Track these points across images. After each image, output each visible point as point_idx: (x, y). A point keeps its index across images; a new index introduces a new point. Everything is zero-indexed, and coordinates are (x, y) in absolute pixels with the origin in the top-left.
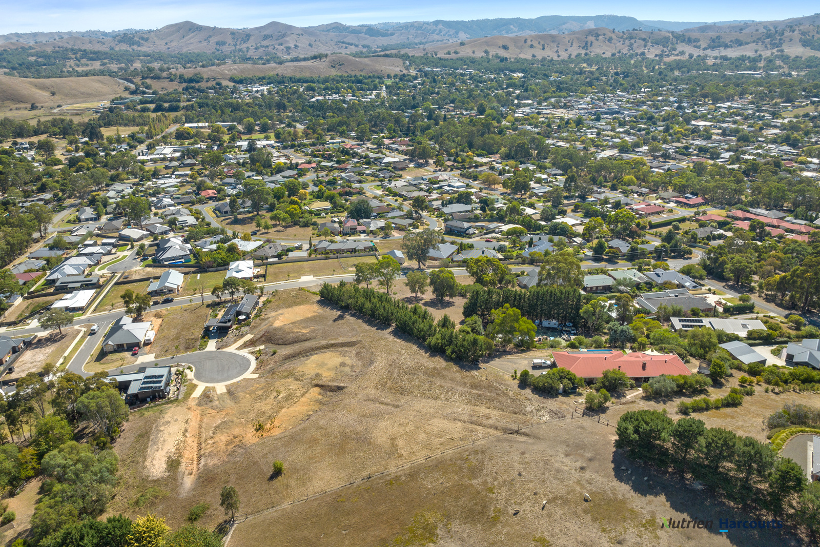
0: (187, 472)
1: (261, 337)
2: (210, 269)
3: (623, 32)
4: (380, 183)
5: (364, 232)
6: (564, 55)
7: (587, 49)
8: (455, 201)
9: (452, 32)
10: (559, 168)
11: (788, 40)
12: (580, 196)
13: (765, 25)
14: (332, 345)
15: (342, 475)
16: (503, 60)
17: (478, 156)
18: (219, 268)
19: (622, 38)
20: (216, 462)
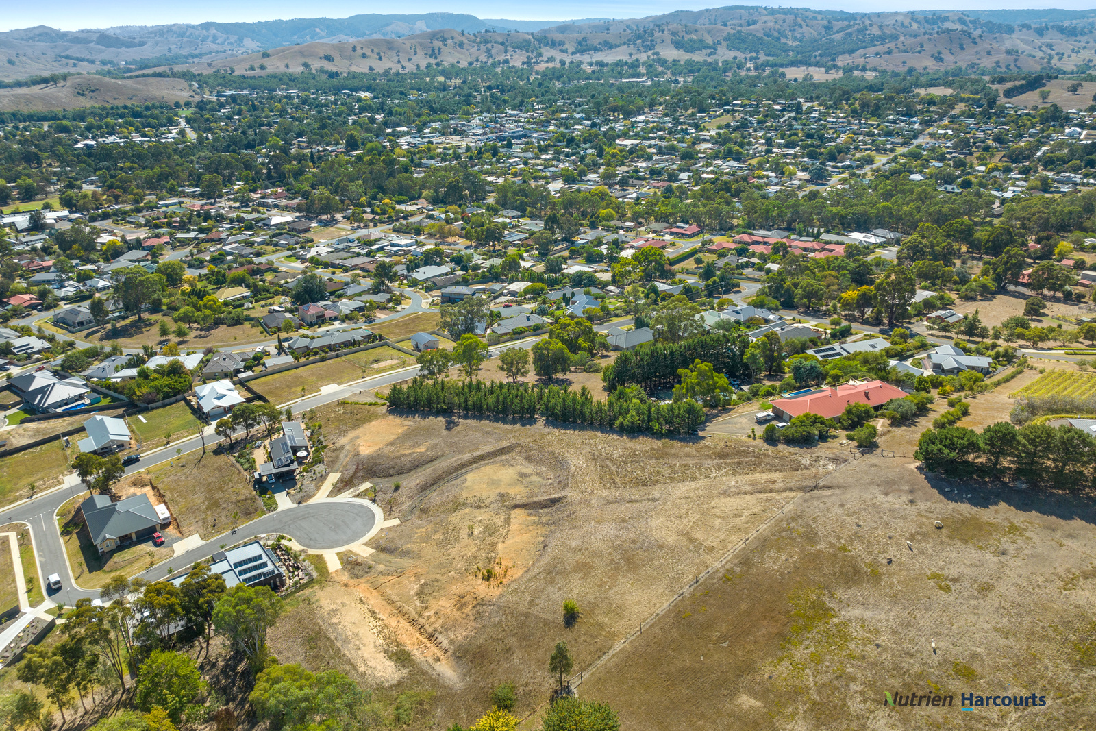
0: (431, 660)
1: (356, 472)
2: (153, 405)
3: (474, 34)
4: (289, 253)
5: (336, 319)
6: (410, 67)
7: (436, 58)
8: (421, 263)
9: (233, 38)
10: (515, 209)
11: (659, 41)
12: (564, 239)
13: (628, 25)
14: (482, 457)
15: (660, 591)
16: (333, 75)
17: (399, 203)
18: (167, 401)
19: (474, 42)
20: (464, 634)
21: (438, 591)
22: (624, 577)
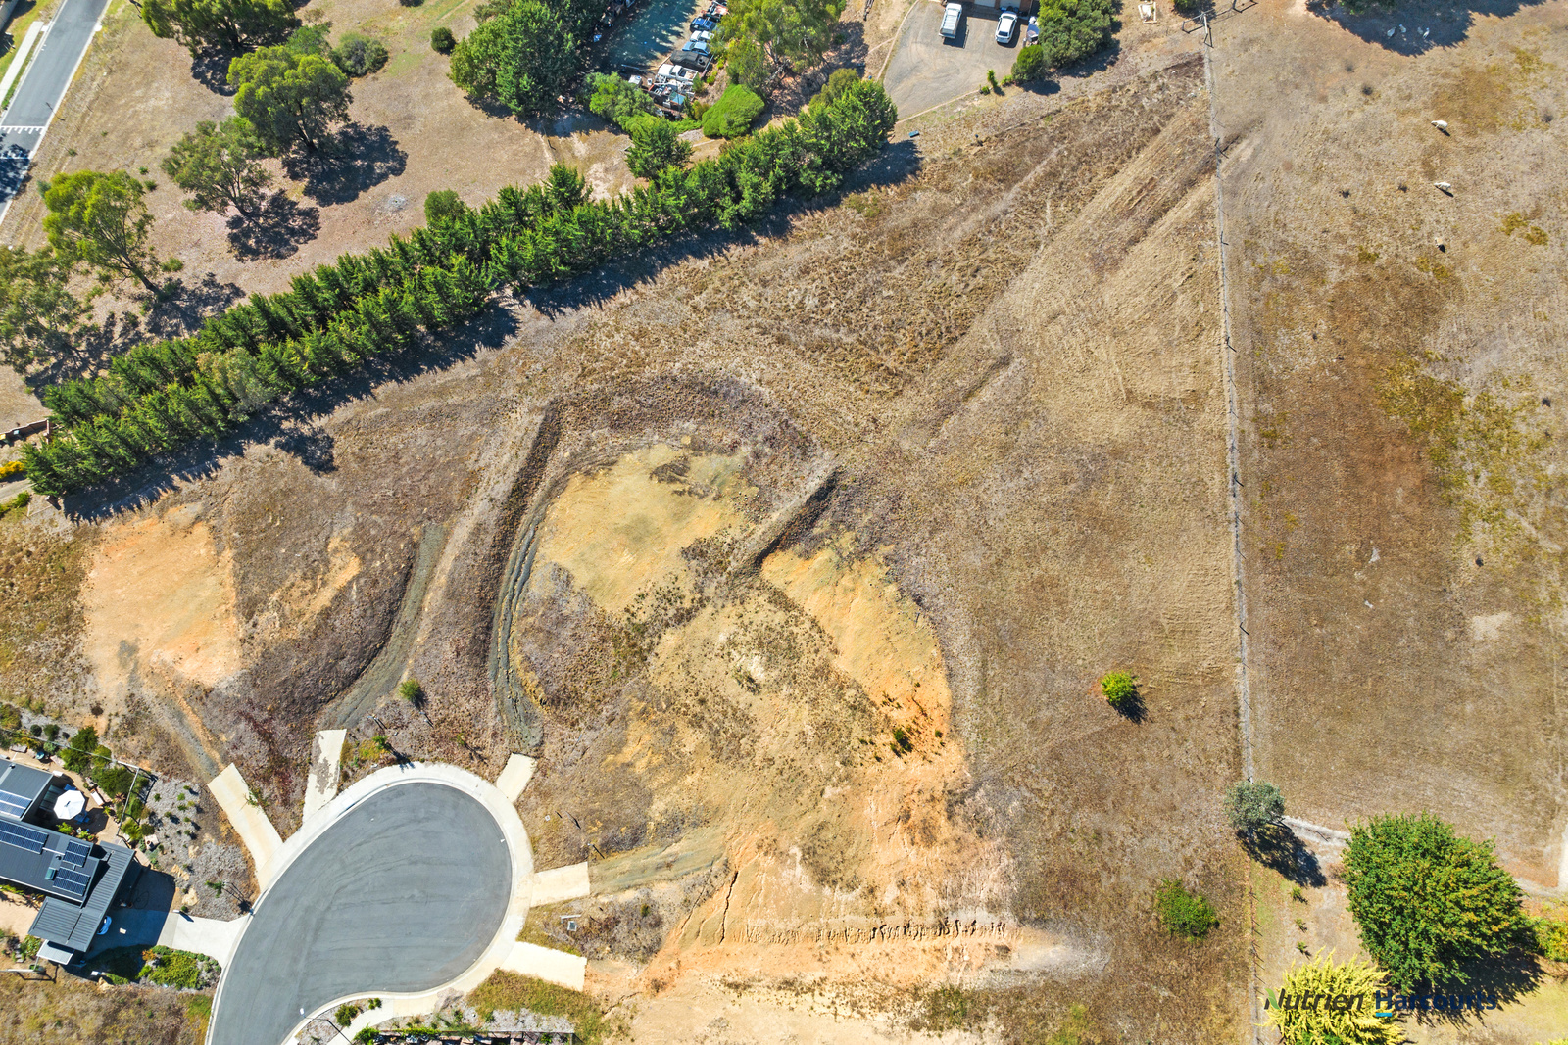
0: (996, 963)
15: (1201, 537)
20: (994, 873)
21: (849, 844)
22: (1123, 557)
